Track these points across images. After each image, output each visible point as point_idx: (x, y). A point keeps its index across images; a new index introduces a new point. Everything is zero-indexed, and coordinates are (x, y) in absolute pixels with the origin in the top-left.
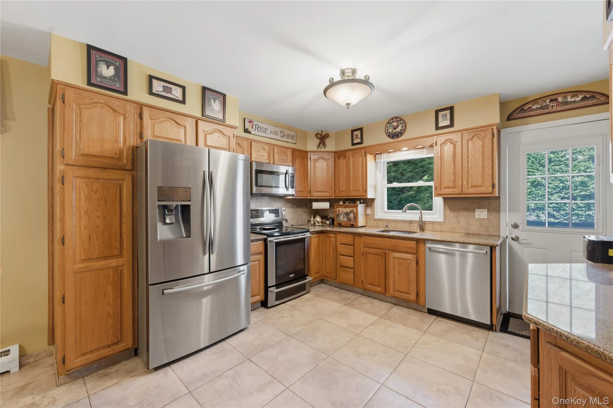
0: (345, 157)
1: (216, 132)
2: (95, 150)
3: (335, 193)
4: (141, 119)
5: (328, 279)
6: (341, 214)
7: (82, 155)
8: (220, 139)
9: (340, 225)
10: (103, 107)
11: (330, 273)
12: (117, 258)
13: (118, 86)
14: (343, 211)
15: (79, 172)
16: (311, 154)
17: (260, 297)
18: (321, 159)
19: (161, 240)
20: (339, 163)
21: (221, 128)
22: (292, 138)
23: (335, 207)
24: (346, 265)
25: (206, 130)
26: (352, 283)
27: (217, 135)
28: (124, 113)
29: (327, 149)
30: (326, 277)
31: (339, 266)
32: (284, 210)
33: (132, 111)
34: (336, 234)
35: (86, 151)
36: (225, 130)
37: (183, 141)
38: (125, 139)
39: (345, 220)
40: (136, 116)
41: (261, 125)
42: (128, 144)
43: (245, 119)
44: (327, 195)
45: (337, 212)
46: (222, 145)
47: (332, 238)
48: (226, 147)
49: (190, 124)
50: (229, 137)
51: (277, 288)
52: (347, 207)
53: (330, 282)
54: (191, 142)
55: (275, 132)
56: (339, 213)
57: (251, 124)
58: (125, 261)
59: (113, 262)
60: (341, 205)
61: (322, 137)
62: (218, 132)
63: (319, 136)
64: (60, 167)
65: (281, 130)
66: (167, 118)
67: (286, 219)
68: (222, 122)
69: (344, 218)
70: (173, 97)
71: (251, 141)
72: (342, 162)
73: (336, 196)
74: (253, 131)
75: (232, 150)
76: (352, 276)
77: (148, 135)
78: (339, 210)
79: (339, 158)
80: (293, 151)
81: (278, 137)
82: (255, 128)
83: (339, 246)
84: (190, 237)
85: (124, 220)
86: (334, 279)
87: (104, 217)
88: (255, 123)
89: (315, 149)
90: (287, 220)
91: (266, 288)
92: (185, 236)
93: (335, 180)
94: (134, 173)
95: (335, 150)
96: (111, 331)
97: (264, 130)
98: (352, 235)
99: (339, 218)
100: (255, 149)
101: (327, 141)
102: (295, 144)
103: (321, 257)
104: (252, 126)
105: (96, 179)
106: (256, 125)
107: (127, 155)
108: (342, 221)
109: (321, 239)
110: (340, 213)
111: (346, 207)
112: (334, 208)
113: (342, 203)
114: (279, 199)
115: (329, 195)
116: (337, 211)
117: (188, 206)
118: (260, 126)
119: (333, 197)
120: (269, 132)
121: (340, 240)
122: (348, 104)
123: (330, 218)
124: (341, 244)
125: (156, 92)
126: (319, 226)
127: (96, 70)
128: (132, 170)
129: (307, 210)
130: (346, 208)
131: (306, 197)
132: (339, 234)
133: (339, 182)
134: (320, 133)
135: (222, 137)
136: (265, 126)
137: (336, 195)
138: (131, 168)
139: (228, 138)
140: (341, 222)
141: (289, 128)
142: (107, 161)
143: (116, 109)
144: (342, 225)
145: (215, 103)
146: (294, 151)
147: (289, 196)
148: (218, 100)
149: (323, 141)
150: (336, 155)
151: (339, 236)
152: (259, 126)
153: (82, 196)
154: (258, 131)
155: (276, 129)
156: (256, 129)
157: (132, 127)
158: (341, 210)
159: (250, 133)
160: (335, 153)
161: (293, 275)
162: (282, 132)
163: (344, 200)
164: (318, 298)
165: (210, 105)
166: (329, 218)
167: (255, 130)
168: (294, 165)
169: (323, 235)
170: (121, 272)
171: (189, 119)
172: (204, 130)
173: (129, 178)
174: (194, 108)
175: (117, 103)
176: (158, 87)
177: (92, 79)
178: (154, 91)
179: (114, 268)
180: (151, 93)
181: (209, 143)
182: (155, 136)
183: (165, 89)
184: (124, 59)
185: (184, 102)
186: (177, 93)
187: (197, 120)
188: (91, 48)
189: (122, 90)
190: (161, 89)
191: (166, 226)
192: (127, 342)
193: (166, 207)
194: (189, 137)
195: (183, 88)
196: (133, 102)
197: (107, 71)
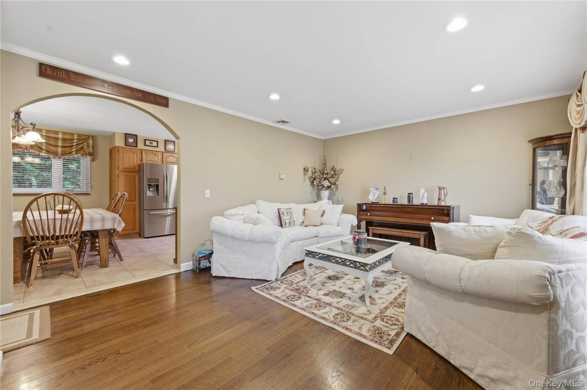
1: (170, 156)
2: (127, 166)
4: (142, 154)
7: (124, 168)
10: (130, 152)
13: (135, 145)
15: (123, 173)
19: (148, 196)
21: (173, 155)
27: (171, 158)
28: (136, 153)
33: (139, 152)
36: (175, 155)
37: (157, 161)
38: (136, 162)
40: (140, 154)
42: (137, 164)
46: (173, 161)
49: (160, 155)
54: (160, 162)
58: (137, 203)
59: (133, 203)
64: (117, 172)
68: (174, 152)
70: (153, 145)
77: (144, 160)
92: (157, 195)
105: (128, 175)
107: (137, 167)
117: (158, 185)
127: (128, 140)
135: (173, 158)
138: (139, 172)
139: (176, 158)
142: (130, 169)
143: (134, 152)
145: (170, 145)
148: (172, 144)
153: (124, 180)
157: (139, 158)
165: (168, 146)
170: (135, 206)
171: (160, 153)
172: (166, 157)
173: (137, 176)
174: (161, 148)
175: (134, 150)
176: (148, 143)
177: (126, 143)
178: (146, 145)
179: (133, 204)
180: (145, 145)
181: (168, 161)
182: (147, 160)
183: (150, 143)
184: (136, 136)
185: (157, 147)
186: (155, 144)
187: (163, 153)
188: (126, 134)
189: (136, 146)
190: (149, 143)
191: (150, 192)
192: (137, 230)
193: (150, 185)
194: (160, 159)
195: (157, 142)
196: (139, 149)
197: (131, 140)
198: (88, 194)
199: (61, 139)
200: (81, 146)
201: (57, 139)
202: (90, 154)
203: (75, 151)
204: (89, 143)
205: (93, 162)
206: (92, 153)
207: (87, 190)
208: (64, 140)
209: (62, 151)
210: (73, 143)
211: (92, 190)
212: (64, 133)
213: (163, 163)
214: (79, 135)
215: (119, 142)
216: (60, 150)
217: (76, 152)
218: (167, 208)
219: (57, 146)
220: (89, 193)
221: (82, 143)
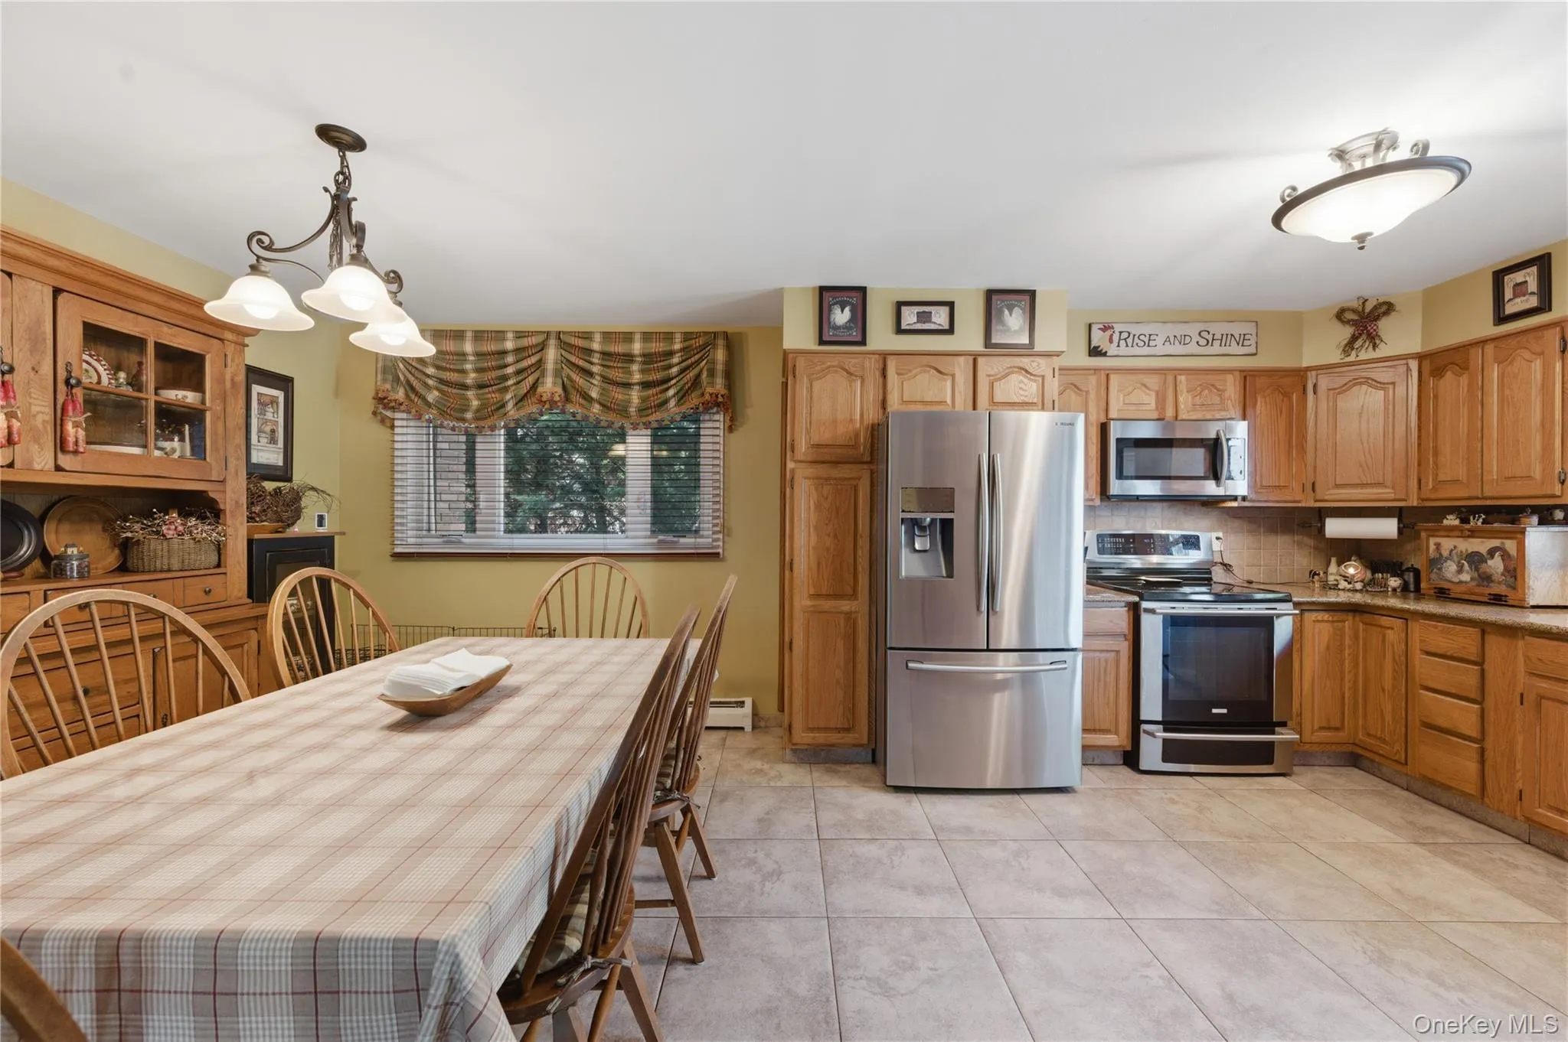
0: (1464, 367)
1: (1012, 373)
2: (826, 437)
3: (1420, 488)
4: (885, 377)
5: (1377, 759)
6: (1447, 559)
7: (813, 446)
8: (1022, 385)
9: (1445, 593)
10: (836, 372)
11: (1384, 741)
12: (849, 600)
13: (855, 335)
14: (1455, 547)
15: (810, 471)
16: (1317, 375)
17: (1117, 739)
18: (1361, 383)
19: (906, 577)
20: (1436, 388)
21: (1025, 362)
22: (1242, 340)
23: (1423, 534)
24: (1444, 724)
25: (992, 373)
26: (1472, 788)
27: (1016, 378)
28: (861, 374)
29: (1383, 351)
30: (1366, 749)
31: (1418, 723)
32: (1218, 538)
33: (872, 365)
34: (1406, 619)
35: (815, 440)
36: (1034, 364)
37: (949, 401)
38: (862, 415)
39: (1465, 577)
40: (878, 374)
41: (1136, 330)
42: (866, 423)
43: (1090, 326)
44: (1384, 495)
45: (1431, 551)
46: (1026, 396)
47: (1389, 632)
48: (1035, 401)
49: (961, 369)
50: (1043, 377)
51: (1165, 730)
52: (1473, 534)
53: (1384, 770)
54: (962, 402)
55: (1179, 338)
56: (1441, 554)
57: (1109, 333)
58: (859, 606)
59: (846, 606)
60: (1452, 529)
61: (1362, 318)
62: (1016, 372)
63: (1350, 316)
64: (790, 465)
65: (1200, 327)
66: (922, 366)
67: (1226, 562)
68: (1028, 350)
69: (1460, 570)
70: (932, 327)
71: (1107, 372)
72: (1452, 385)
73: (1423, 500)
74: (1112, 350)
75: (1048, 403)
76: (1473, 767)
77: (894, 403)
78: (1438, 545)
79: (1438, 372)
80: (1245, 377)
81: (1192, 348)
82: (1120, 339)
83: (1418, 657)
84: (952, 577)
85: (860, 542)
86: (1401, 763)
87: (835, 536)
88: (1118, 328)
89: (1335, 357)
90: (1230, 566)
91: (1136, 722)
92: (944, 574)
93: (1419, 445)
94: (872, 467)
95: (1419, 350)
96: (841, 707)
97: (1146, 340)
98: (1474, 627)
99: (1440, 569)
100: (1119, 391)
101: (1385, 326)
102: (1255, 354)
103: (1347, 685)
104: (1111, 336)
105: (827, 479)
106: (1121, 333)
107: (865, 438)
108: (1452, 582)
109: (1347, 629)
110: (1445, 553)
111: (1468, 533)
112: (1417, 537)
113: (1457, 522)
114: (1204, 509)
115: (1392, 496)
116: (1432, 547)
117: (951, 521)
118: (1133, 333)
119: (1414, 502)
120: (1159, 341)
121: (1422, 641)
122: (1361, 238)
123: (1408, 570)
124: (1428, 653)
125: (908, 327)
126: (1349, 590)
127: (829, 319)
128: (870, 462)
129: (1311, 542)
130: (1469, 537)
131: (1299, 502)
132: (1418, 621)
133: (1436, 453)
134: (1355, 304)
135: (1026, 381)
136: (1146, 329)
137: (1423, 496)
138: (869, 459)
139: (1040, 379)
140: (1446, 585)
141: (1231, 316)
142: (839, 451)
143: (852, 370)
144: (1453, 595)
145: (1011, 315)
146: (1247, 377)
147: (1231, 500)
148: (1019, 306)
149: (1366, 327)
150: (1426, 364)
151: (1417, 628)
152: (1129, 333)
153: (812, 502)
154: (1127, 346)
155: (1180, 330)
156: (1123, 343)
157: (873, 393)
158: (1447, 544)
159: (1105, 354)
160: (1420, 357)
161: (1225, 711)
162: (1204, 334)
163: (1463, 510)
164: (1314, 796)
165: (1001, 322)
166: (1404, 568)
167: (1118, 346)
168: (1249, 411)
169: (1357, 618)
170: (855, 623)
171: (962, 359)
172: (989, 376)
173: (866, 476)
174: (969, 336)
175: (853, 361)
176: (909, 317)
177: (824, 333)
178: (904, 326)
179: (846, 613)
180: (899, 331)
181: (998, 398)
182: (904, 402)
183: (924, 317)
184: (862, 290)
185: (950, 331)
186: (940, 317)
187: (975, 357)
188: (823, 290)
189: (859, 339)
190: (915, 320)
191: (916, 555)
192: (862, 734)
193: (915, 523)
194: (960, 393)
195: (951, 305)
196: (873, 353)
197: (841, 317)
198: (715, 556)
199: (639, 359)
200: (691, 374)
201: (629, 358)
202: (718, 405)
203: (674, 396)
204: (714, 362)
205: (732, 434)
206: (722, 396)
207: (713, 541)
208: (648, 358)
209: (643, 400)
210: (670, 367)
211: (726, 538)
212: (647, 336)
213: (974, 409)
214: (687, 336)
215: (798, 333)
216: (635, 396)
217: (679, 401)
218: (991, 647)
219: (628, 385)
220: (718, 554)
221: (696, 362)
